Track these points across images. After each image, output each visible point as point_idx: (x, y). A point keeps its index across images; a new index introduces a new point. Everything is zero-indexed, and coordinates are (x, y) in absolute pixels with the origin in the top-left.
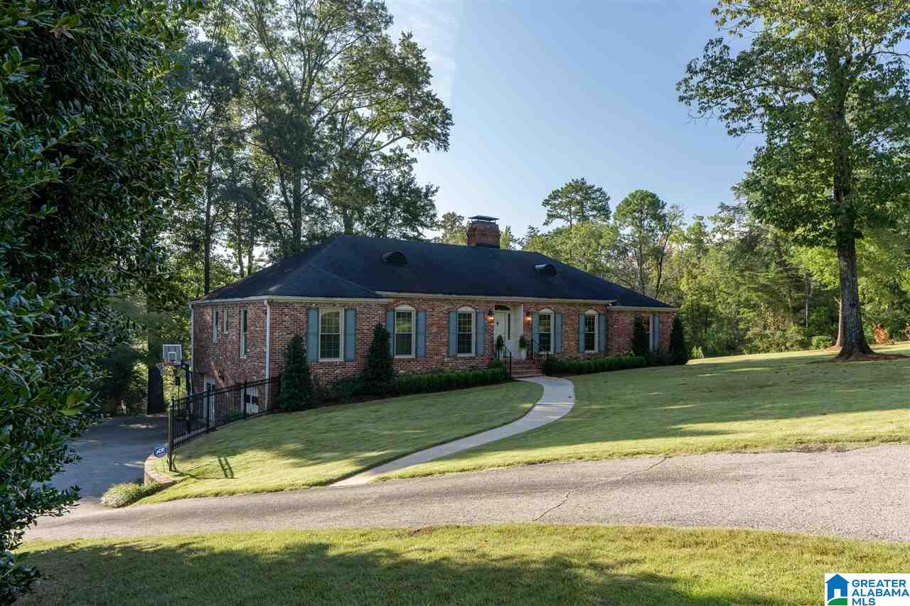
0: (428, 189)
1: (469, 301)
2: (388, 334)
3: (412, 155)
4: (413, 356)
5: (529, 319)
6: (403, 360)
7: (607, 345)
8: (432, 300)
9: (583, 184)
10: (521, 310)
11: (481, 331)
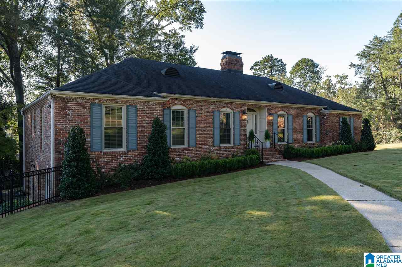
0: (192, 48)
1: (228, 103)
2: (165, 126)
3: (182, 33)
4: (186, 146)
5: (271, 118)
6: (178, 150)
7: (321, 138)
8: (199, 102)
9: (272, 57)
10: (265, 112)
11: (237, 126)
